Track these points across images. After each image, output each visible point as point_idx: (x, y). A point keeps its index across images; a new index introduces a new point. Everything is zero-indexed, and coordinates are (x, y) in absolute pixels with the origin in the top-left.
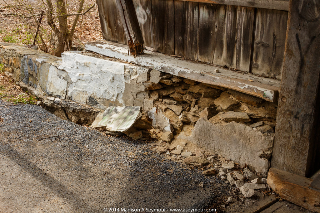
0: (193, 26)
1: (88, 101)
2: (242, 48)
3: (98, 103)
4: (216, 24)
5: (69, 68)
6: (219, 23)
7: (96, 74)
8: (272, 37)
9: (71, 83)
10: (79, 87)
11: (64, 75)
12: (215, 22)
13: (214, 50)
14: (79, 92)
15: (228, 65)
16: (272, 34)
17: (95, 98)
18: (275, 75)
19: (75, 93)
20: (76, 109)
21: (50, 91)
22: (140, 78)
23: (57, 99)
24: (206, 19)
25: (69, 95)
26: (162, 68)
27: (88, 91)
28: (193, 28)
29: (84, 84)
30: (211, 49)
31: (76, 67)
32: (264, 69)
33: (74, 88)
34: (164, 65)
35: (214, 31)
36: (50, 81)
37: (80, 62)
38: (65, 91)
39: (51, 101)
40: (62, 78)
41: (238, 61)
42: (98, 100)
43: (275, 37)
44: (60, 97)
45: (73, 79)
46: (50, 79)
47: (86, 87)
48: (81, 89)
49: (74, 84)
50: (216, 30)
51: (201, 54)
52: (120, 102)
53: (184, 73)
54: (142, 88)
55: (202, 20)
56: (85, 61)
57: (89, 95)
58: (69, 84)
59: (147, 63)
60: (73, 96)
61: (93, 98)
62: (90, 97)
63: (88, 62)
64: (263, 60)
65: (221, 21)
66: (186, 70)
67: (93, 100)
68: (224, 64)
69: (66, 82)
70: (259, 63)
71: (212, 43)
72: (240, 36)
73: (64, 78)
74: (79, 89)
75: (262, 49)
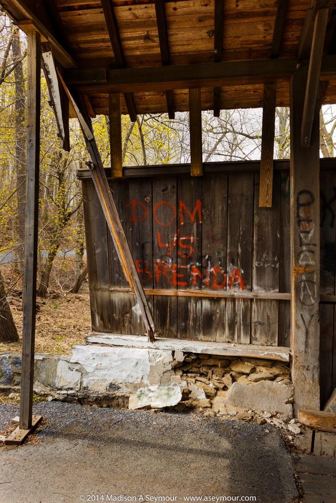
0: (196, 314)
1: (108, 388)
2: (242, 327)
3: (120, 388)
4: (218, 311)
5: (83, 360)
6: (220, 311)
7: (116, 361)
8: (266, 317)
9: (87, 373)
10: (97, 376)
11: (77, 367)
12: (216, 310)
13: (216, 330)
14: (97, 381)
15: (230, 340)
16: (266, 315)
17: (116, 384)
18: (271, 344)
19: (92, 382)
20: (99, 397)
21: (59, 385)
22: (165, 359)
23: (70, 392)
24: (209, 308)
25: (84, 385)
26: (184, 349)
27: (108, 379)
28: (196, 316)
29: (102, 372)
30: (213, 330)
31: (91, 358)
32: (262, 340)
33: (90, 378)
34: (186, 346)
35: (216, 316)
36: (60, 375)
37: (97, 353)
38: (79, 382)
39: (63, 394)
40: (74, 370)
41: (239, 337)
42: (120, 385)
43: (268, 317)
44: (72, 389)
45: (89, 369)
46: (59, 373)
47: (106, 375)
48: (99, 378)
49: (90, 375)
50: (218, 316)
51: (204, 334)
52: (145, 383)
53: (206, 350)
54: (169, 367)
55: (205, 309)
56: (102, 352)
57: (110, 382)
58: (84, 375)
59: (167, 346)
60: (89, 386)
61: (114, 384)
62: (111, 384)
63: (106, 352)
64: (261, 333)
65: (222, 309)
66: (209, 348)
67: (114, 386)
68: (227, 340)
69: (80, 374)
70: (258, 336)
71: (215, 325)
72: (239, 318)
73: (77, 370)
74: (97, 378)
75: (259, 327)
